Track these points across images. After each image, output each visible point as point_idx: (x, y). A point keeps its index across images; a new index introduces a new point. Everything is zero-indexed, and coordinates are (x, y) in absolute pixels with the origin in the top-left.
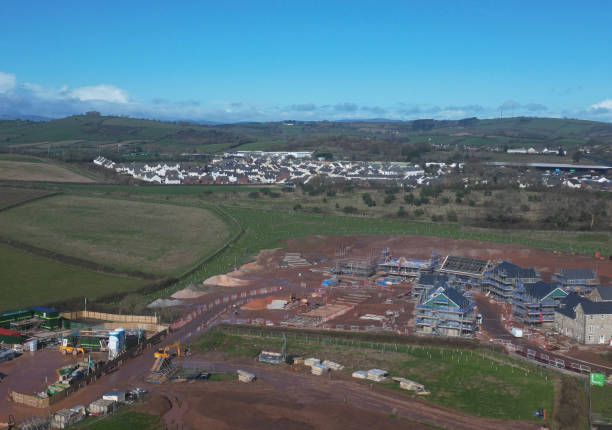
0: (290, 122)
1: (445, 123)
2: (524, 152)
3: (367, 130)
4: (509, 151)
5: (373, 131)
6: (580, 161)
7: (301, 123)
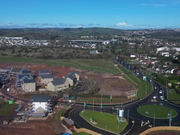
0: (27, 28)
1: (73, 29)
2: (85, 37)
3: (50, 31)
4: (81, 37)
5: (52, 31)
6: (99, 40)
7: (30, 29)
